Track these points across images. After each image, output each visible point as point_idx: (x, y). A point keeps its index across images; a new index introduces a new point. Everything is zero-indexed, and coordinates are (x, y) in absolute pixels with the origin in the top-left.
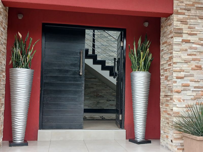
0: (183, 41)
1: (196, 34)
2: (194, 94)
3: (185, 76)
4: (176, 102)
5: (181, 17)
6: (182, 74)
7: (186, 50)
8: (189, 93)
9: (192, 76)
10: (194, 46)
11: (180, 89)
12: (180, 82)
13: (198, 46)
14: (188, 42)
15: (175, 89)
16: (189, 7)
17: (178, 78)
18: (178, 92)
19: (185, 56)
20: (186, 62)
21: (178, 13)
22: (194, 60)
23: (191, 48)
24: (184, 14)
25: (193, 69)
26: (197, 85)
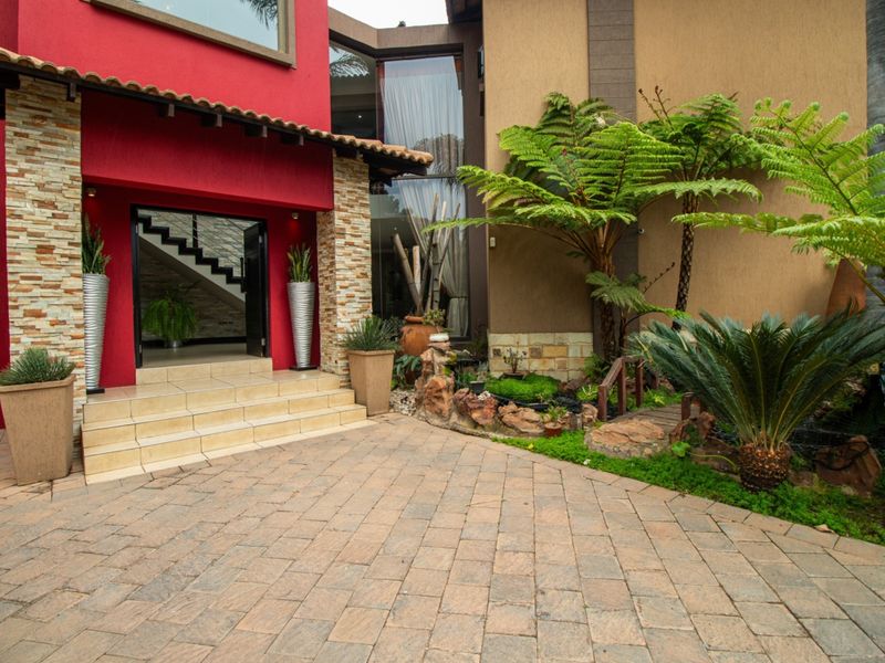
0: (346, 243)
1: (360, 236)
2: (360, 306)
3: (351, 285)
4: (340, 316)
5: (343, 214)
6: (346, 283)
7: (350, 255)
8: (354, 305)
9: (357, 285)
10: (359, 249)
11: (344, 300)
12: (344, 293)
13: (363, 250)
14: (352, 244)
15: (338, 301)
16: (351, 203)
17: (341, 287)
18: (343, 304)
19: (349, 262)
20: (351, 269)
21: (340, 210)
22: (359, 266)
23: (355, 252)
24: (346, 211)
25: (358, 277)
26: (362, 295)
